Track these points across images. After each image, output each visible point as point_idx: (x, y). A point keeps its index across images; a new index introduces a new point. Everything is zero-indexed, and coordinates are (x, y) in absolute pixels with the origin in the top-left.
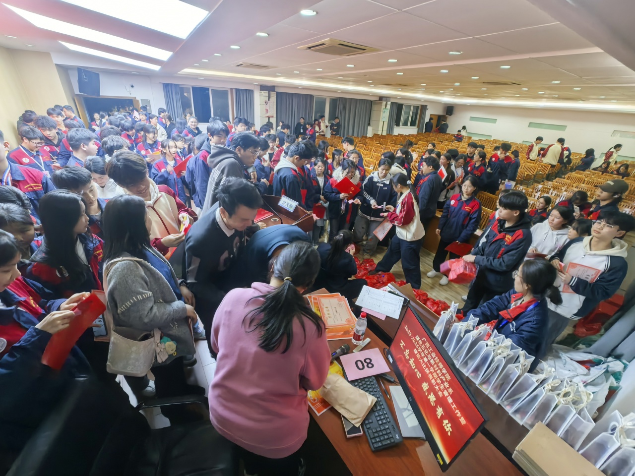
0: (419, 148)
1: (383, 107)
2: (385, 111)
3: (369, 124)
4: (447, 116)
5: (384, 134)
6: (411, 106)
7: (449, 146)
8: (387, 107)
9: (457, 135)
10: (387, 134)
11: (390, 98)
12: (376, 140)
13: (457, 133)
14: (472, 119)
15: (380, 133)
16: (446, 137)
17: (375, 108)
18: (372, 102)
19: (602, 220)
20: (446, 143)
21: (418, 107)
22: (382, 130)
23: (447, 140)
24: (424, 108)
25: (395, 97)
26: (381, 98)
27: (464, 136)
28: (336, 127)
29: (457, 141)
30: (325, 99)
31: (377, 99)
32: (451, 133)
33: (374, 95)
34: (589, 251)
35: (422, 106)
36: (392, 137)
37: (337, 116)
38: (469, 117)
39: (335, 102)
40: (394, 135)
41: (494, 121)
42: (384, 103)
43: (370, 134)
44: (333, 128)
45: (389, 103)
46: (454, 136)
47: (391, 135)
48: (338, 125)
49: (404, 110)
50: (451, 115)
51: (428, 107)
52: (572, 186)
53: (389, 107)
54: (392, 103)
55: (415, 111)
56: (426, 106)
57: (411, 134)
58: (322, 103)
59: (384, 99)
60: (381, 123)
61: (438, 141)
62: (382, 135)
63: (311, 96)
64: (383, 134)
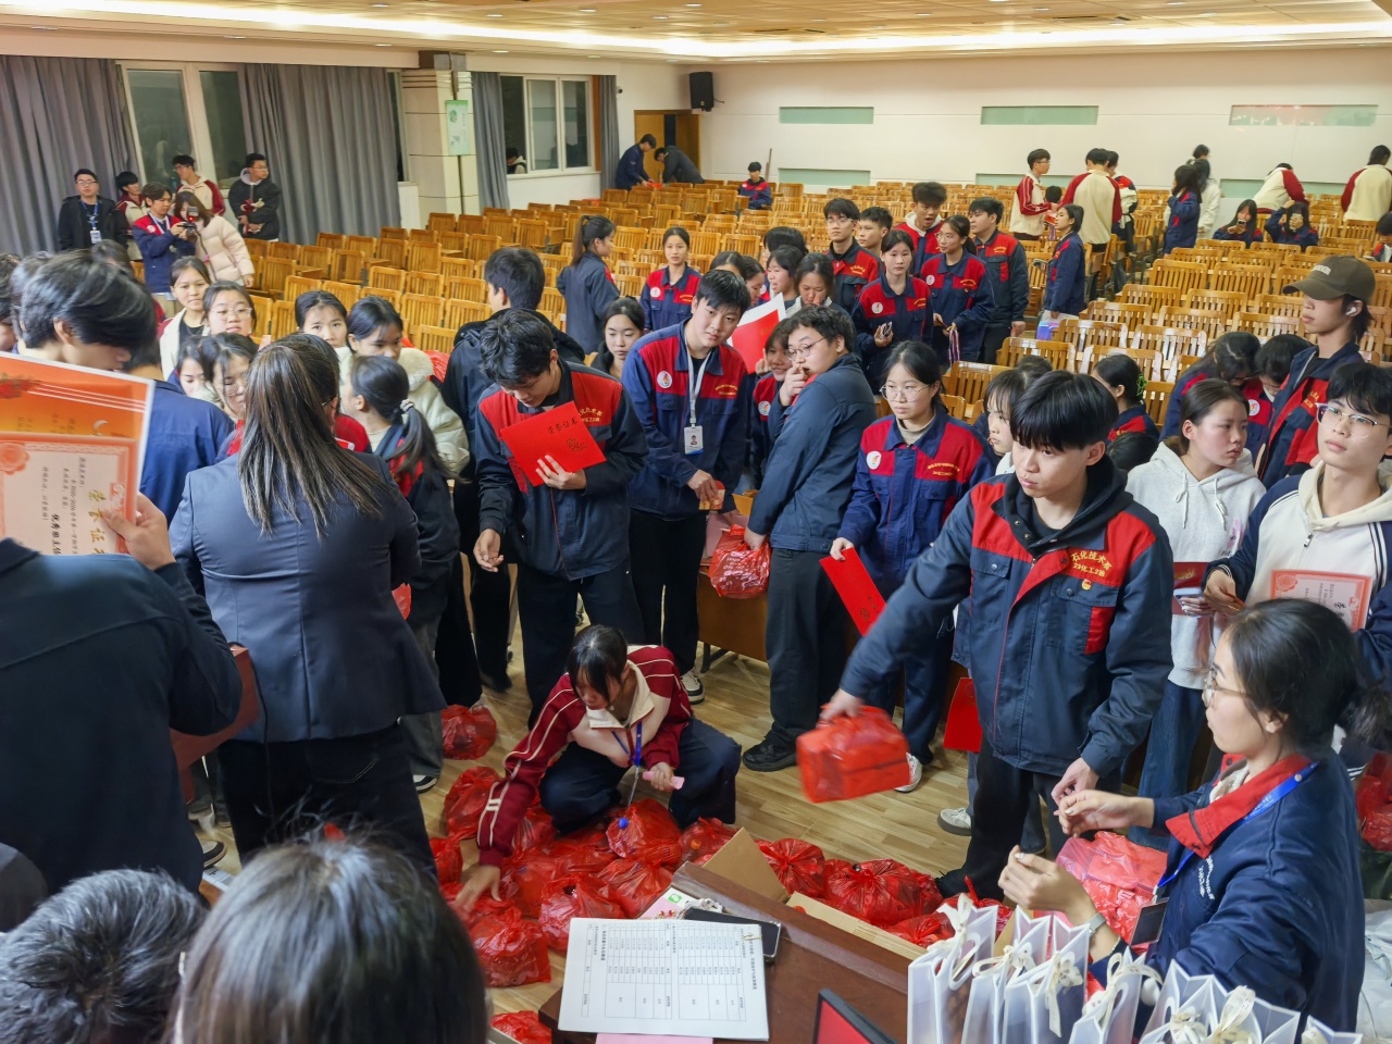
0: (623, 256)
1: (444, 94)
2: (454, 112)
3: (401, 178)
4: (696, 111)
5: (473, 209)
6: (553, 83)
7: (729, 230)
8: (460, 96)
9: (750, 182)
10: (486, 211)
11: (461, 53)
12: (444, 239)
13: (745, 176)
14: (789, 114)
15: (453, 208)
16: (713, 197)
17: (410, 101)
18: (392, 75)
19: (1343, 401)
20: (718, 220)
21: (581, 85)
22: (460, 192)
23: (717, 209)
24: (605, 87)
25: (485, 49)
26: (428, 57)
27: (774, 185)
28: (260, 204)
29: (751, 206)
30: (179, 78)
31: (411, 61)
32: (726, 179)
33: (397, 45)
34: (1320, 519)
35: (597, 79)
36: (510, 221)
37: (250, 150)
38: (777, 111)
39: (226, 86)
40: (515, 211)
41: (865, 114)
42: (443, 78)
43: (412, 217)
44: (249, 208)
45: (464, 78)
46: (740, 191)
47: (503, 211)
48: (269, 190)
49: (529, 103)
50: (709, 107)
51: (619, 84)
52: (1181, 304)
53: (466, 92)
54: (478, 77)
55: (574, 104)
56: (612, 78)
57: (579, 197)
58: (165, 97)
59: (438, 60)
60: (450, 166)
61: (688, 217)
62: (463, 216)
63: (108, 68)
64: (468, 212)
